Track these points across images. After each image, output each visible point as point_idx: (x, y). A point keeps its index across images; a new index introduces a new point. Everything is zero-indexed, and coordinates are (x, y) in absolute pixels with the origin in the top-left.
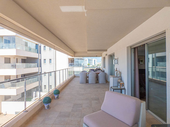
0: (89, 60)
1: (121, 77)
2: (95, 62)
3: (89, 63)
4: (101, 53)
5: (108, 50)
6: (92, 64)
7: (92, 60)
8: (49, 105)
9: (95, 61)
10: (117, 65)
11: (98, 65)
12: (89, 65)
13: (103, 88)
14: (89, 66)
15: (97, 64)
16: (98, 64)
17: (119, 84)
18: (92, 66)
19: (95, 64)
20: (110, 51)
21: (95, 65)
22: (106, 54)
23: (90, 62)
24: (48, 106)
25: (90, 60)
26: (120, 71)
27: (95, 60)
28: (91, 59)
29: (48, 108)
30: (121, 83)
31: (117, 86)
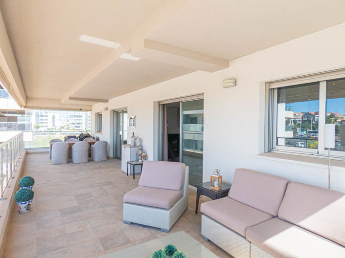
0: (37, 115)
1: (141, 146)
2: (56, 120)
3: (37, 122)
4: (91, 104)
5: (110, 101)
6: (46, 125)
7: (47, 116)
8: (30, 203)
9: (53, 117)
10: (134, 127)
11: (62, 127)
12: (38, 127)
13: (108, 168)
14: (39, 130)
15: (58, 124)
16: (62, 125)
17: (140, 157)
18: (47, 130)
19: (53, 125)
20: (115, 103)
21: (53, 127)
22: (106, 107)
23: (42, 120)
24: (29, 205)
25: (42, 116)
26: (140, 137)
27: (56, 117)
28: (44, 114)
29: (27, 210)
30: (143, 155)
31: (137, 160)
